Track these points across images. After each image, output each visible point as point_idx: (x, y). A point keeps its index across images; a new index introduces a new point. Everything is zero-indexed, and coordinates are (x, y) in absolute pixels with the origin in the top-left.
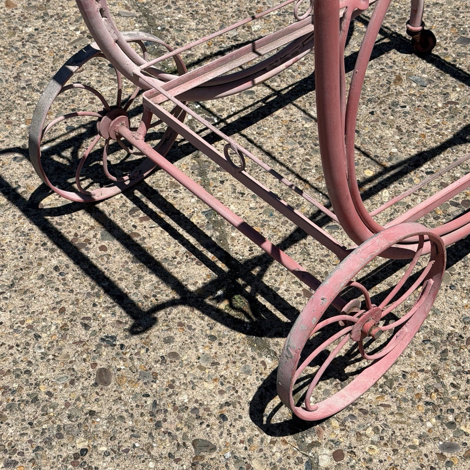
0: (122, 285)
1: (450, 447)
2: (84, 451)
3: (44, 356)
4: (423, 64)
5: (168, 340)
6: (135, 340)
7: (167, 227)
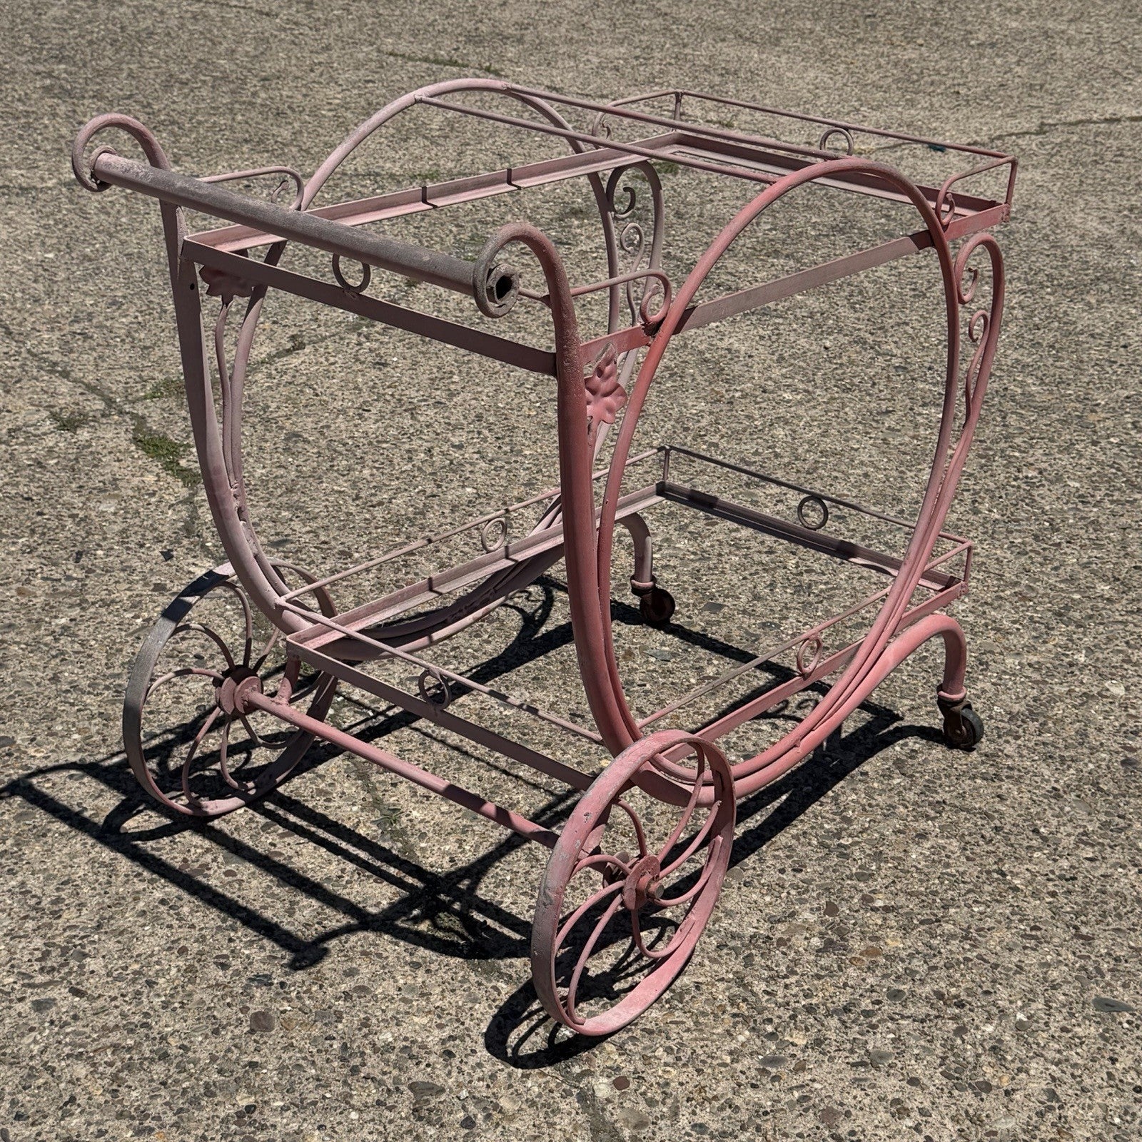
0: (268, 914)
1: (775, 1061)
2: (250, 1109)
3: (165, 1005)
4: (660, 636)
5: (351, 973)
6: (299, 976)
7: (322, 842)
